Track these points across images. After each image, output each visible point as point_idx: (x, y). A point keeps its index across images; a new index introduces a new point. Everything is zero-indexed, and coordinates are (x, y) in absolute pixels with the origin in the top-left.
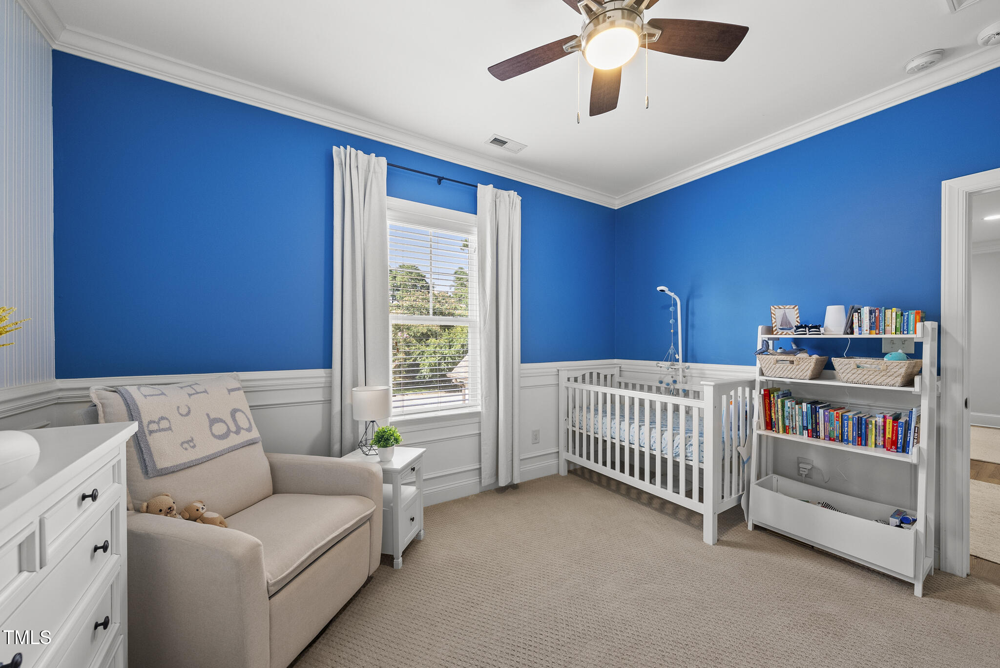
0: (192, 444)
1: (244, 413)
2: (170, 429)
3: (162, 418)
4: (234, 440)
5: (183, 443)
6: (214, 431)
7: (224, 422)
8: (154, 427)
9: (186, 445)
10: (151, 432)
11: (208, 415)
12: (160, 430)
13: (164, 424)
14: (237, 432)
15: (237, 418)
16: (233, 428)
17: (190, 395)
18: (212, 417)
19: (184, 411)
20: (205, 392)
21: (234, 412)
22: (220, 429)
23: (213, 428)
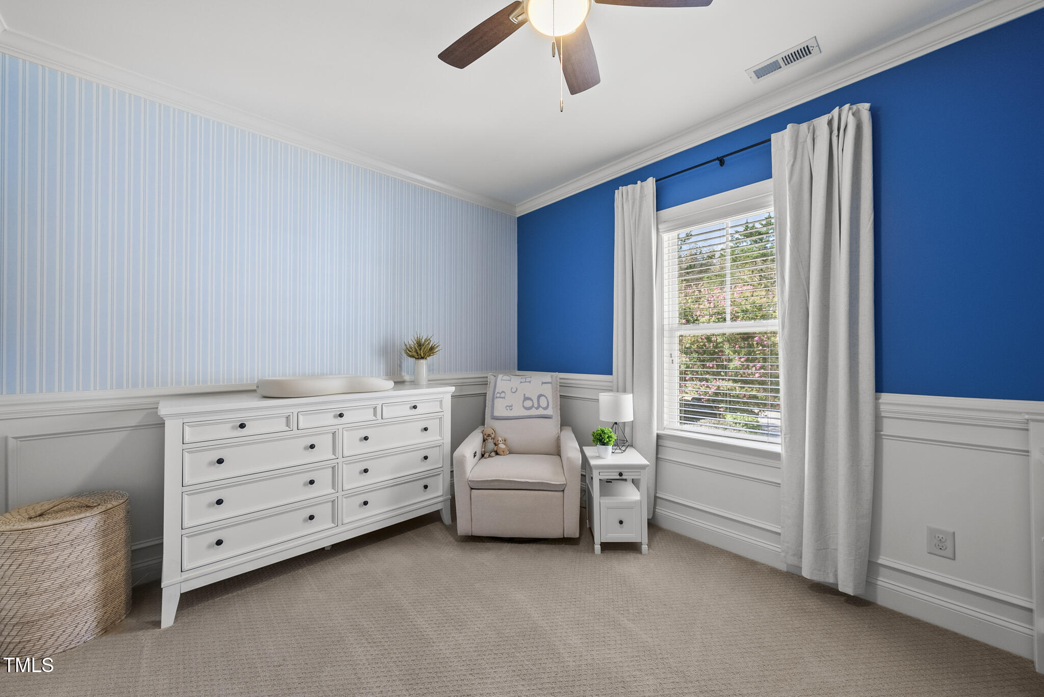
0: (511, 408)
1: (546, 398)
2: (504, 398)
3: (503, 392)
4: (533, 412)
5: (507, 406)
6: (524, 404)
7: (532, 400)
8: (498, 395)
9: (508, 408)
10: (497, 397)
11: (524, 394)
12: (500, 397)
13: (503, 395)
14: (537, 408)
15: (540, 400)
16: (536, 405)
17: (521, 382)
18: (526, 396)
19: (514, 390)
20: (530, 382)
21: (540, 396)
22: (528, 404)
23: (525, 402)
